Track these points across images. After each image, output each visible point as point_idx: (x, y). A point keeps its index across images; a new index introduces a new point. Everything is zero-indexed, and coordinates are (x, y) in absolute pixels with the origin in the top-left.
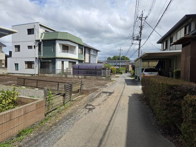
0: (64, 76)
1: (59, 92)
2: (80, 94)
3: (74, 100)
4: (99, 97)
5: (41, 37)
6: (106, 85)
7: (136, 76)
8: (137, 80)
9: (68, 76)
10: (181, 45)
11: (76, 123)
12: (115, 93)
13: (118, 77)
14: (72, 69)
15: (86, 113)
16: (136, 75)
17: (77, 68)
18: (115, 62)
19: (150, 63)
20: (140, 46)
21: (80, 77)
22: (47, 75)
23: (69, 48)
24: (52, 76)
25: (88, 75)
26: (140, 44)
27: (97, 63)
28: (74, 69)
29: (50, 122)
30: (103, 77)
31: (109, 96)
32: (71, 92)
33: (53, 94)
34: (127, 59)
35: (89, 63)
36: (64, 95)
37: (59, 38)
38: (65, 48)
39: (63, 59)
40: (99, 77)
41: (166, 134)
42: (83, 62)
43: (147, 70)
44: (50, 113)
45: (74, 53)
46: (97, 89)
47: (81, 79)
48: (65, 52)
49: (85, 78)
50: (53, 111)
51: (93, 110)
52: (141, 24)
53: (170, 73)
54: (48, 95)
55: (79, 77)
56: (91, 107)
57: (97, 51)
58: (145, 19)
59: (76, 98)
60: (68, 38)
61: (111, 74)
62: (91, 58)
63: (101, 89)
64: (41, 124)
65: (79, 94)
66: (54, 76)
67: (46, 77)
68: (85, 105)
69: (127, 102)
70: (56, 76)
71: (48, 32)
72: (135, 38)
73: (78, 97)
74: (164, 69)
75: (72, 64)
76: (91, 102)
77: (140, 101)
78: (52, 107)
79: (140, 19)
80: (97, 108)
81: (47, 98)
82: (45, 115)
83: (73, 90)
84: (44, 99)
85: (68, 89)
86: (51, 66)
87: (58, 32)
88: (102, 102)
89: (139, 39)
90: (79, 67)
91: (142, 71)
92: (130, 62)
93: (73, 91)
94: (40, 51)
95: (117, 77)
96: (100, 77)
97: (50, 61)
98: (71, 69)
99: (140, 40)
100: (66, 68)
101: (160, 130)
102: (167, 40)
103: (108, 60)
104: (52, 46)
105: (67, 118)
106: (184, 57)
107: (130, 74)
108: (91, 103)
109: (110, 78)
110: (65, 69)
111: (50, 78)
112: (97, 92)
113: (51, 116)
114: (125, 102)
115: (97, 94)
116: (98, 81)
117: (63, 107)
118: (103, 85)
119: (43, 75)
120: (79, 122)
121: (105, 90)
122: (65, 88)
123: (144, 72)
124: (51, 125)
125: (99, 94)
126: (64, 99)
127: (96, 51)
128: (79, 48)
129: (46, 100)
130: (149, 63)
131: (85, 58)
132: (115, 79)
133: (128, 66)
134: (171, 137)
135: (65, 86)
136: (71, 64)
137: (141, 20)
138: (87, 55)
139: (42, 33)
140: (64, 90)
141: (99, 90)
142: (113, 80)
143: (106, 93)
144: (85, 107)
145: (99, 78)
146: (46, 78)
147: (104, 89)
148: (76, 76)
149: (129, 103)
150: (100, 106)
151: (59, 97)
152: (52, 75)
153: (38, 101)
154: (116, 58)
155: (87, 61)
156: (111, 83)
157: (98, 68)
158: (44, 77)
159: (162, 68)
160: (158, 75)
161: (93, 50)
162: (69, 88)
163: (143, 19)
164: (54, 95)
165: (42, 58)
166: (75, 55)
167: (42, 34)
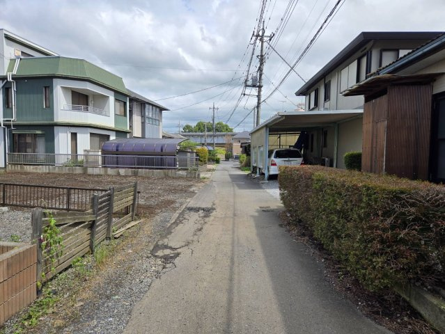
0: (78, 170)
1: (78, 219)
2: (132, 216)
3: (117, 236)
4: (181, 222)
5: (11, 69)
6: (191, 190)
7: (255, 168)
8: (258, 175)
9: (90, 171)
10: (362, 98)
11: (137, 306)
12: (218, 210)
13: (214, 170)
14: (100, 153)
15: (157, 272)
16: (255, 165)
17: (115, 149)
18: (202, 136)
19: (283, 138)
20: (259, 100)
21: (122, 172)
22: (29, 169)
23: (90, 99)
24: (44, 171)
25: (142, 168)
26: (259, 96)
27: (161, 137)
28: (104, 152)
29: (57, 314)
30: (181, 172)
31: (207, 219)
32: (110, 214)
33: (58, 226)
34: (227, 130)
35: (143, 137)
36: (92, 226)
37: (60, 73)
38: (80, 99)
39: (74, 129)
40: (170, 170)
41: (378, 313)
42: (128, 136)
43: (279, 155)
44: (54, 282)
45: (104, 113)
46: (173, 202)
47: (126, 176)
48: (79, 110)
49: (135, 174)
50: (60, 273)
51: (177, 261)
52: (262, 50)
53: (327, 159)
54: (46, 231)
55: (119, 174)
56: (167, 252)
57: (162, 109)
58: (270, 40)
59: (122, 229)
60: (88, 75)
61: (197, 165)
62: (147, 126)
63: (180, 200)
64: (26, 323)
65: (130, 219)
66: (51, 171)
67: (29, 173)
68: (151, 248)
69: (254, 230)
70: (57, 171)
71: (30, 55)
72: (250, 83)
73: (128, 226)
74: (312, 151)
75: (100, 141)
76: (166, 237)
77: (281, 226)
78: (57, 264)
79: (259, 38)
80: (185, 252)
81: (41, 241)
82: (39, 292)
83: (115, 209)
84: (33, 243)
85: (101, 209)
86: (41, 146)
87: (59, 57)
88: (193, 236)
89: (257, 84)
90: (117, 147)
91: (269, 156)
92: (234, 137)
93: (114, 212)
94: (8, 107)
95: (209, 170)
96: (173, 171)
97: (39, 132)
98: (96, 153)
99: (260, 87)
100: (85, 151)
101: (358, 305)
102: (318, 89)
103: (185, 132)
104: (42, 93)
105: (108, 292)
106: (371, 124)
107: (238, 163)
108: (166, 241)
109: (197, 173)
110: (80, 151)
111: (40, 176)
112: (175, 209)
113: (55, 293)
114: (248, 232)
115: (176, 215)
116: (170, 182)
117: (90, 258)
118: (185, 191)
119: (18, 168)
120: (146, 301)
121: (191, 202)
122: (92, 207)
123: (273, 158)
124: (59, 322)
125: (180, 214)
126: (92, 235)
127: (158, 110)
128: (116, 100)
129: (40, 247)
130: (280, 137)
131: (131, 127)
132: (207, 176)
133: (231, 145)
134: (392, 320)
135: (93, 199)
136: (97, 139)
137: (262, 40)
138: (137, 119)
139: (13, 57)
140: (90, 211)
141: (177, 205)
142: (204, 178)
143: (197, 210)
144: (153, 252)
145: (170, 175)
146: (30, 176)
147: (188, 200)
148: (110, 171)
149: (258, 235)
150: (191, 247)
151: (76, 232)
152: (43, 169)
153: (12, 252)
154: (202, 128)
155: (137, 132)
156: (201, 185)
157: (166, 150)
158: (22, 174)
159: (306, 148)
160: (302, 164)
161: (151, 107)
162: (105, 206)
163: (265, 39)
164: (65, 228)
165: (14, 126)
166: (107, 117)
167: (13, 61)
